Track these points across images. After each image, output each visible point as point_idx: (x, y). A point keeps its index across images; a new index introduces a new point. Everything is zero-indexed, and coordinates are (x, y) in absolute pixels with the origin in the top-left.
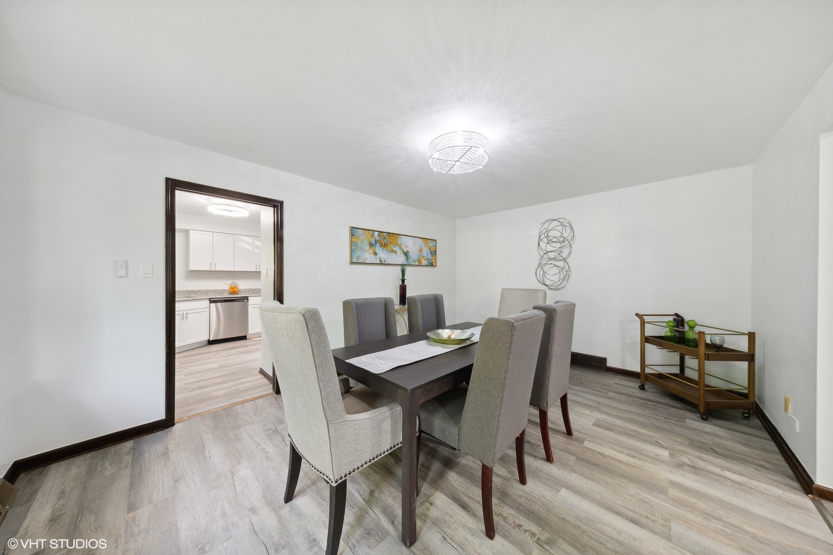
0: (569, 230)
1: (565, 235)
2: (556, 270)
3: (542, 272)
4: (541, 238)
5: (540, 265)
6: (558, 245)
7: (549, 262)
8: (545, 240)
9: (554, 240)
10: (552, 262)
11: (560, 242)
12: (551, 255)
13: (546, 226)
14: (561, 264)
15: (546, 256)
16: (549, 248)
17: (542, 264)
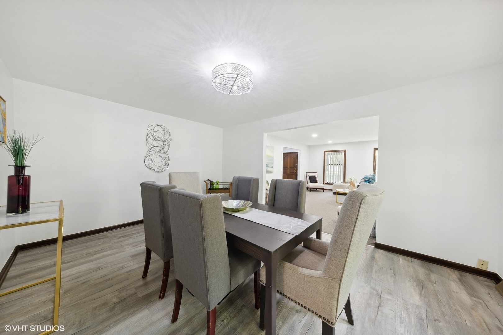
0: (168, 135)
1: (166, 138)
2: (160, 159)
3: (150, 160)
4: (149, 136)
5: (148, 155)
6: (161, 143)
7: (156, 154)
8: (152, 137)
9: (159, 139)
10: (159, 153)
11: (163, 141)
12: (157, 149)
13: (152, 127)
14: (164, 155)
15: (153, 149)
16: (155, 144)
17: (150, 154)
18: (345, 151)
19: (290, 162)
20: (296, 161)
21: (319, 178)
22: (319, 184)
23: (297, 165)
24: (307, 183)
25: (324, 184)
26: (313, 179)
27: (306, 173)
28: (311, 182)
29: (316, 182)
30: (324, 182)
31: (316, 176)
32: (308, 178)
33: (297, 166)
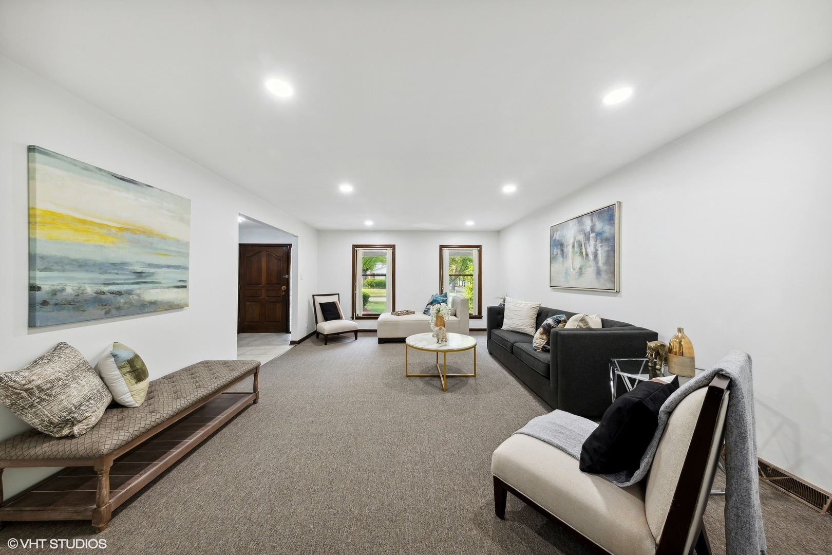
18: (393, 247)
19: (268, 268)
20: (286, 266)
21: (344, 308)
22: (345, 323)
23: (287, 276)
24: (317, 323)
25: (353, 318)
26: (330, 311)
27: (313, 296)
28: (326, 319)
29: (337, 316)
30: (353, 315)
31: (338, 302)
32: (318, 308)
33: (288, 280)
